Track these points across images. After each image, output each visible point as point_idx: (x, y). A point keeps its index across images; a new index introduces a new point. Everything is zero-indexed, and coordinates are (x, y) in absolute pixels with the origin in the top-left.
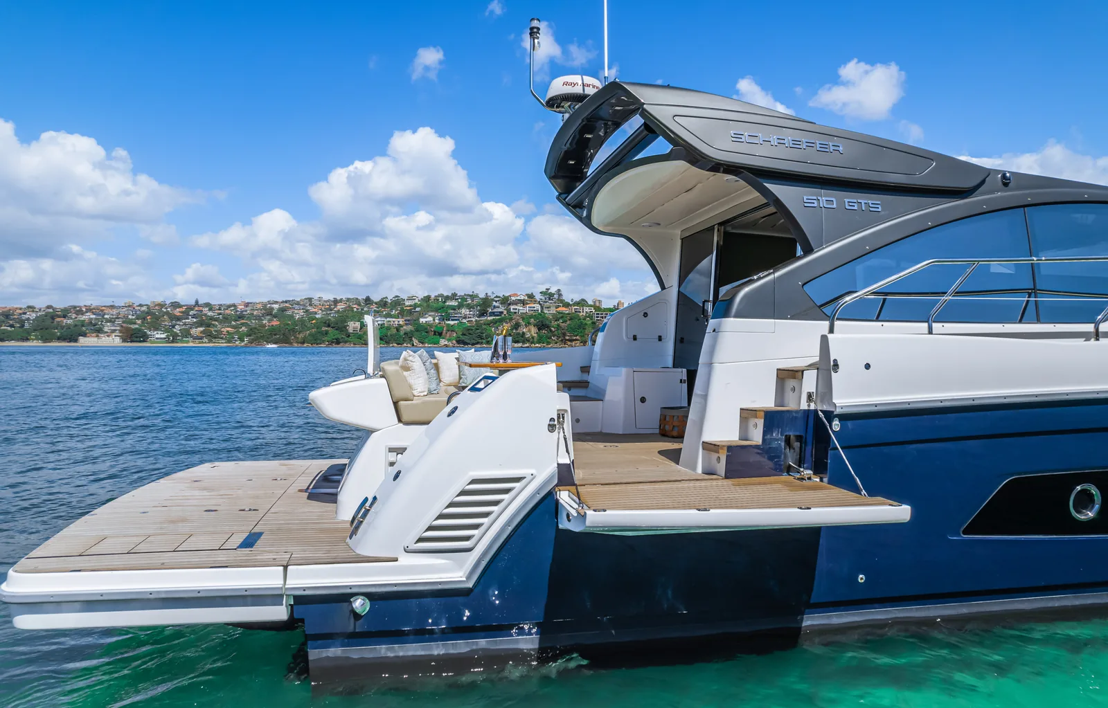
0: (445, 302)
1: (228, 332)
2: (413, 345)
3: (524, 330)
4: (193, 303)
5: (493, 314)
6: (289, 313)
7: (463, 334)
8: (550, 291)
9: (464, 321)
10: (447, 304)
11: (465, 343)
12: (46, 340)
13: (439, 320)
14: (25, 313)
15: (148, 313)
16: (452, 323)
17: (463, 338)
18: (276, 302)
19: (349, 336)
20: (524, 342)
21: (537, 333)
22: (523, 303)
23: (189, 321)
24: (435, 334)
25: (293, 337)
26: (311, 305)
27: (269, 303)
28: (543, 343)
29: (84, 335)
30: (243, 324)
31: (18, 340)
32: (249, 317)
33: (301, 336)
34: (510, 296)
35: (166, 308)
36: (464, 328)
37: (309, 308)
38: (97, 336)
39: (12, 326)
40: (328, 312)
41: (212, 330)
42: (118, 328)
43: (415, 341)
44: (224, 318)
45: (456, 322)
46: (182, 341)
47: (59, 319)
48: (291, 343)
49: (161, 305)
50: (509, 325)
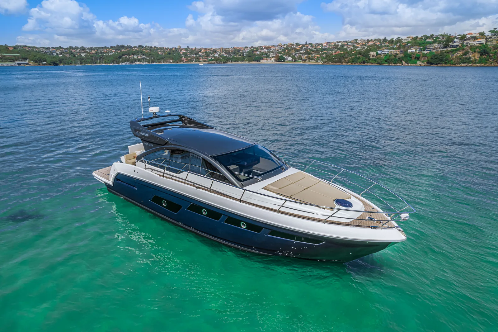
0: (426, 40)
1: (317, 57)
2: (402, 64)
3: (471, 56)
4: (305, 43)
5: (452, 46)
6: (345, 47)
7: (432, 59)
8: (496, 30)
9: (434, 51)
10: (427, 41)
11: (432, 64)
12: (250, 61)
13: (419, 50)
14: (244, 50)
15: (287, 48)
16: (425, 52)
17: (430, 61)
18: (340, 42)
19: (370, 59)
20: (469, 63)
21: (479, 57)
22: (475, 38)
23: (302, 52)
24: (415, 59)
25: (343, 60)
26: (356, 43)
27: (337, 42)
28: (482, 63)
29: (262, 59)
30: (324, 53)
31: (241, 61)
32: (327, 50)
33: (347, 59)
34: (467, 35)
35: (294, 46)
36: (433, 55)
37: (355, 44)
38: (267, 59)
39: (240, 55)
40: (364, 47)
41: (310, 56)
42: (275, 56)
43: (404, 62)
44: (317, 50)
45: (428, 52)
46: (298, 61)
47: (255, 52)
48: (342, 63)
49: (292, 45)
50: (461, 53)
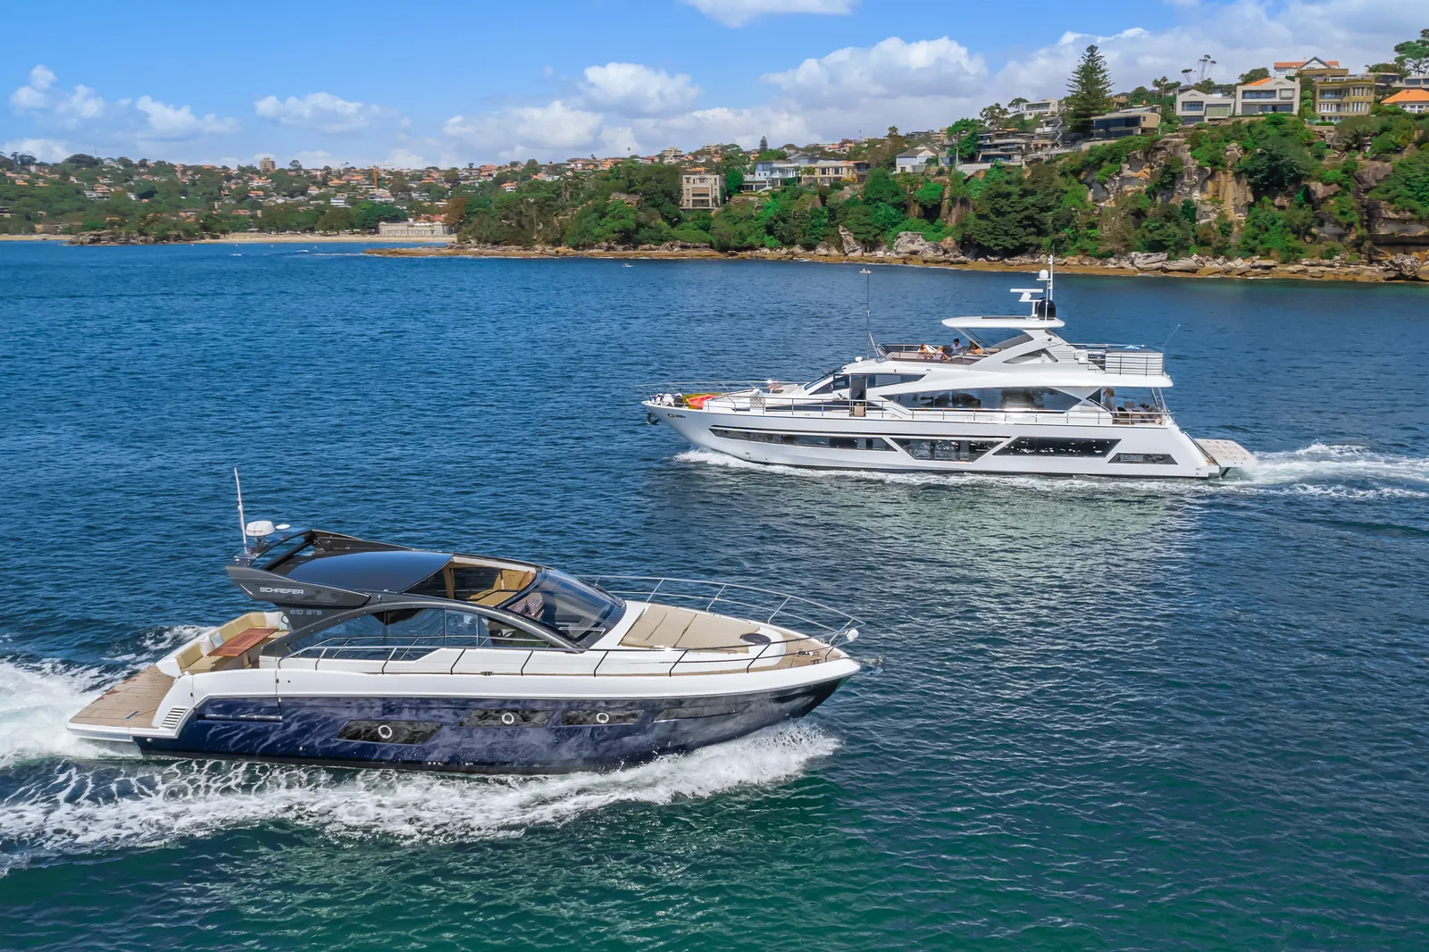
3: (1196, 196)
19: (680, 220)
21: (1247, 208)
50: (1144, 173)
